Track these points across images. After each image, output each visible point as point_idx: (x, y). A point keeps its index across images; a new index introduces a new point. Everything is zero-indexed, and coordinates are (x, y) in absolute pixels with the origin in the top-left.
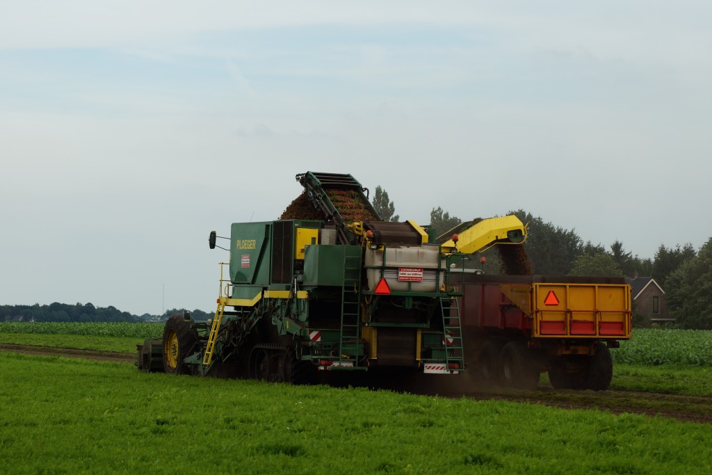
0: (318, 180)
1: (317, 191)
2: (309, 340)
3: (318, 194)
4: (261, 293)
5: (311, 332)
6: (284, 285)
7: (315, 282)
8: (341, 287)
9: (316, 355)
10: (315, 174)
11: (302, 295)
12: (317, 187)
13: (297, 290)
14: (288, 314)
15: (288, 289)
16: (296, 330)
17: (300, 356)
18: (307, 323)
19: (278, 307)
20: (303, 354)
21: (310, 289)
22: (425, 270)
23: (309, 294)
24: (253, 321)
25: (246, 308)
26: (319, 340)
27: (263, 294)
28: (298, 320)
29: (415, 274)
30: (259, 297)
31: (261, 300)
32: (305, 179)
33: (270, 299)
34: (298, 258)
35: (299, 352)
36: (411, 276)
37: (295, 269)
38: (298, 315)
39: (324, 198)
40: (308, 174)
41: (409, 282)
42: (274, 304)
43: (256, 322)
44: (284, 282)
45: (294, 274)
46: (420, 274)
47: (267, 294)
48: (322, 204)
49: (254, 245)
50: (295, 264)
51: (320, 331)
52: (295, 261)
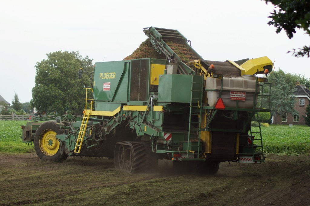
0: (159, 33)
1: (158, 41)
2: (164, 140)
3: (159, 43)
4: (120, 107)
5: (165, 134)
6: (142, 102)
7: (169, 100)
8: (190, 104)
9: (169, 150)
10: (157, 29)
11: (158, 108)
12: (158, 38)
13: (153, 106)
14: (145, 121)
15: (145, 104)
16: (153, 133)
17: (155, 150)
18: (161, 128)
19: (136, 117)
20: (158, 149)
21: (164, 105)
22: (247, 93)
23: (164, 108)
24: (112, 126)
25: (106, 117)
26: (170, 139)
27: (122, 107)
28: (153, 125)
29: (241, 96)
30: (119, 109)
31: (120, 112)
32: (149, 32)
33: (129, 111)
34: (152, 84)
35: (154, 147)
36: (238, 97)
37: (150, 91)
38: (154, 122)
39: (164, 45)
40: (150, 28)
41: (238, 101)
42: (132, 114)
43: (114, 126)
44: (140, 100)
45: (150, 94)
46: (244, 96)
47: (125, 108)
48: (163, 49)
49: (114, 76)
50: (150, 88)
51: (171, 133)
52: (150, 86)
